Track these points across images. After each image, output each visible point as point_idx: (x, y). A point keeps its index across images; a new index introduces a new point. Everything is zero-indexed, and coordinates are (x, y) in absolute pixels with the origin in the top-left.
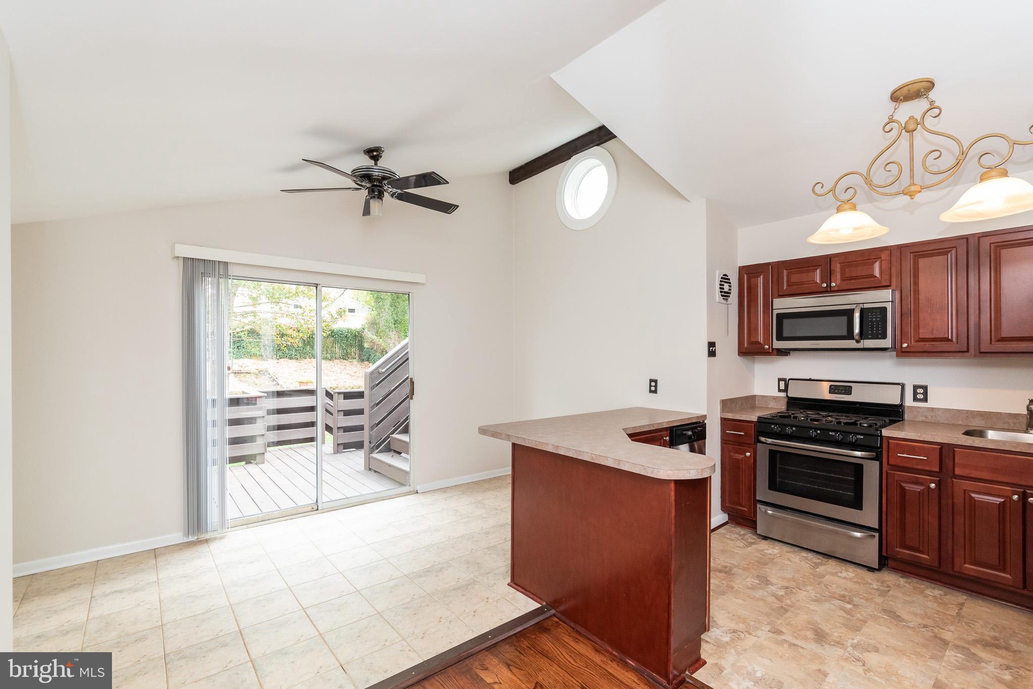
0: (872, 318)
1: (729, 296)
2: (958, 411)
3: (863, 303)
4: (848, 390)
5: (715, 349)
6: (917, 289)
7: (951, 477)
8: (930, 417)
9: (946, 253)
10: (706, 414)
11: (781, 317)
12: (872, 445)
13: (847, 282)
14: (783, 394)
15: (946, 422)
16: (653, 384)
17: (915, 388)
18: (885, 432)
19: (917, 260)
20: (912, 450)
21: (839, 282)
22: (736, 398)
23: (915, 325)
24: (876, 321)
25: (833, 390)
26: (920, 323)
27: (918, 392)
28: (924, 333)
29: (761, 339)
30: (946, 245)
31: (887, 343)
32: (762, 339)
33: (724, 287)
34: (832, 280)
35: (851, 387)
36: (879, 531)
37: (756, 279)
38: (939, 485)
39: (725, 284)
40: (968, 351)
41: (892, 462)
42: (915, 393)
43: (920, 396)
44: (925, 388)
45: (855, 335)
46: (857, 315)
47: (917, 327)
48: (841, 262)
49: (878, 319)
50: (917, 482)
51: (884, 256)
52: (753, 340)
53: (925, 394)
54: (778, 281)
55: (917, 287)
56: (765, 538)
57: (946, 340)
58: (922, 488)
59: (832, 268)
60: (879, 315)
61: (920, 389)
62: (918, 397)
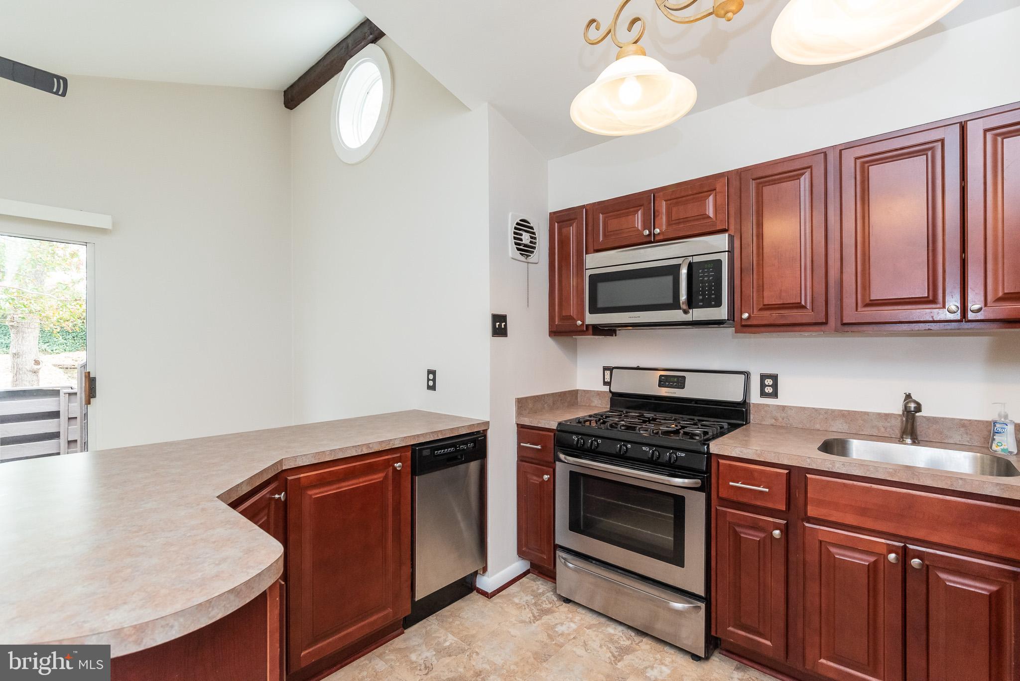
0: (703, 277)
1: (532, 252)
2: (816, 410)
3: (692, 256)
4: (680, 383)
5: (506, 326)
6: (761, 232)
7: (803, 520)
8: (780, 419)
9: (798, 177)
10: (488, 420)
11: (596, 280)
12: (695, 466)
13: (675, 227)
14: (606, 389)
15: (800, 426)
16: (431, 377)
17: (763, 377)
18: (715, 447)
19: (761, 188)
20: (749, 477)
21: (664, 227)
22: (544, 395)
23: (758, 286)
24: (708, 281)
25: (664, 382)
26: (765, 282)
27: (767, 384)
28: (770, 298)
29: (573, 311)
30: (797, 165)
31: (722, 313)
32: (575, 312)
33: (523, 237)
34: (656, 226)
35: (684, 378)
36: (707, 599)
37: (569, 228)
38: (786, 530)
39: (524, 233)
40: (826, 323)
41: (723, 494)
42: (763, 386)
43: (769, 390)
44: (775, 378)
45: (681, 302)
46: (684, 271)
47: (761, 288)
48: (666, 198)
49: (711, 278)
50: (755, 526)
51: (721, 186)
52: (564, 314)
53: (775, 386)
54: (592, 231)
55: (761, 230)
56: (567, 601)
57: (799, 306)
58: (762, 535)
59: (656, 208)
60: (712, 272)
61: (769, 380)
62: (767, 391)
